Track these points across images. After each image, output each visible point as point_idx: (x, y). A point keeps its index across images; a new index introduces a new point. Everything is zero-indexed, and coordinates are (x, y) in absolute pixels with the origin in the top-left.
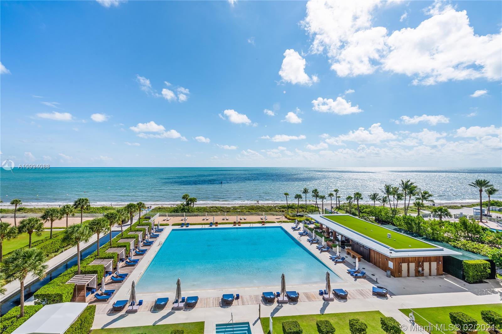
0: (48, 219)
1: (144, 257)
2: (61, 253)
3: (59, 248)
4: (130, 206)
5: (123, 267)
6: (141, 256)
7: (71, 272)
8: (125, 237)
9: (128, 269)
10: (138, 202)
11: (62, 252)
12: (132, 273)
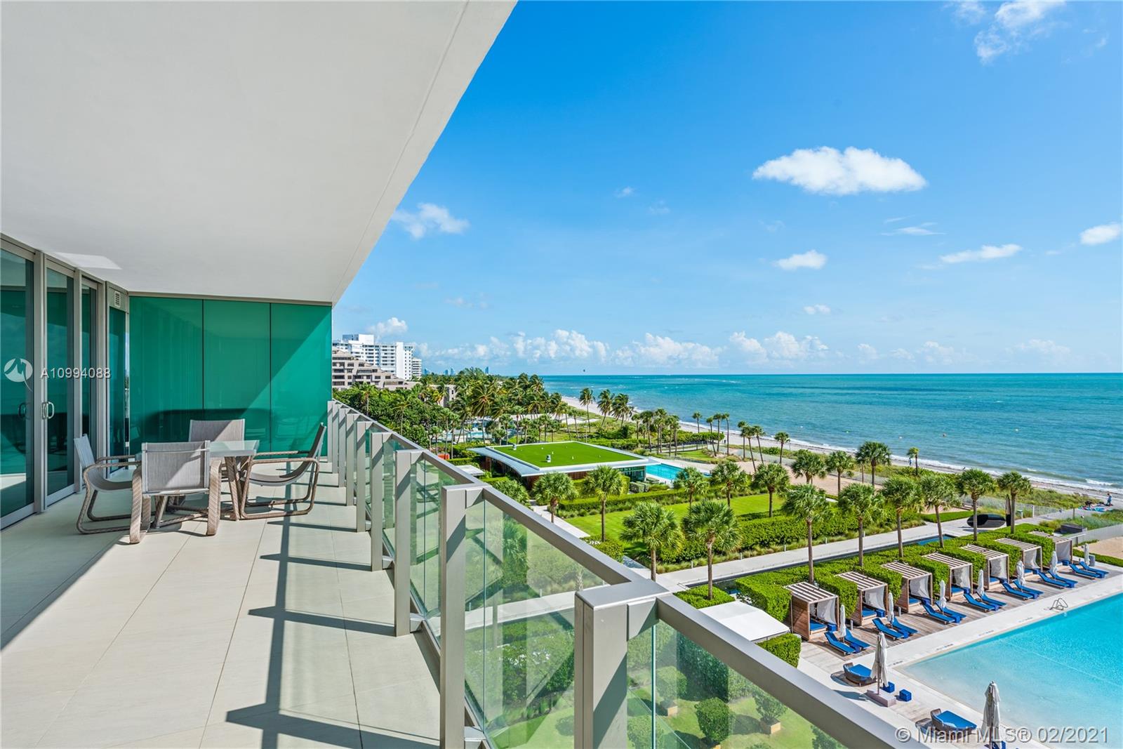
0: (801, 471)
1: (985, 616)
2: (821, 543)
3: (818, 532)
4: (970, 477)
5: (917, 615)
6: (979, 612)
7: (799, 573)
8: (947, 551)
9: (924, 623)
10: (1009, 472)
11: (824, 543)
12: (930, 635)
